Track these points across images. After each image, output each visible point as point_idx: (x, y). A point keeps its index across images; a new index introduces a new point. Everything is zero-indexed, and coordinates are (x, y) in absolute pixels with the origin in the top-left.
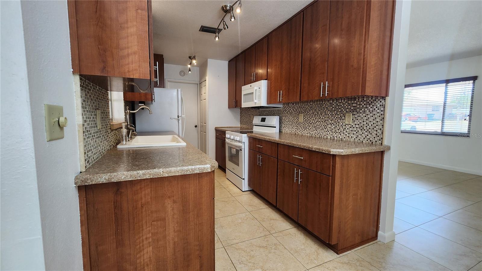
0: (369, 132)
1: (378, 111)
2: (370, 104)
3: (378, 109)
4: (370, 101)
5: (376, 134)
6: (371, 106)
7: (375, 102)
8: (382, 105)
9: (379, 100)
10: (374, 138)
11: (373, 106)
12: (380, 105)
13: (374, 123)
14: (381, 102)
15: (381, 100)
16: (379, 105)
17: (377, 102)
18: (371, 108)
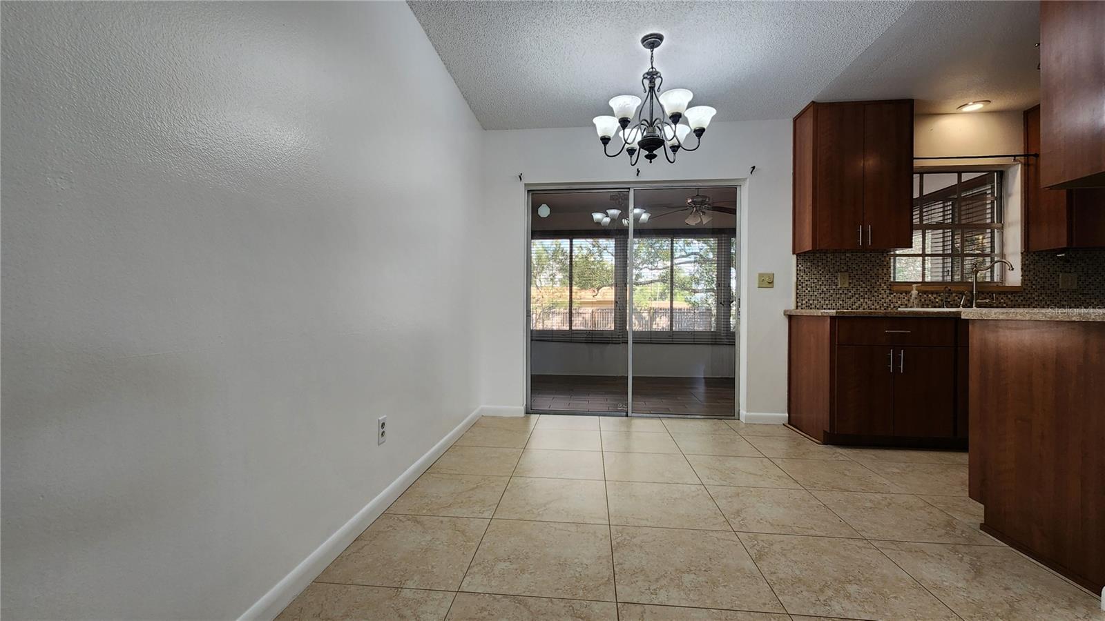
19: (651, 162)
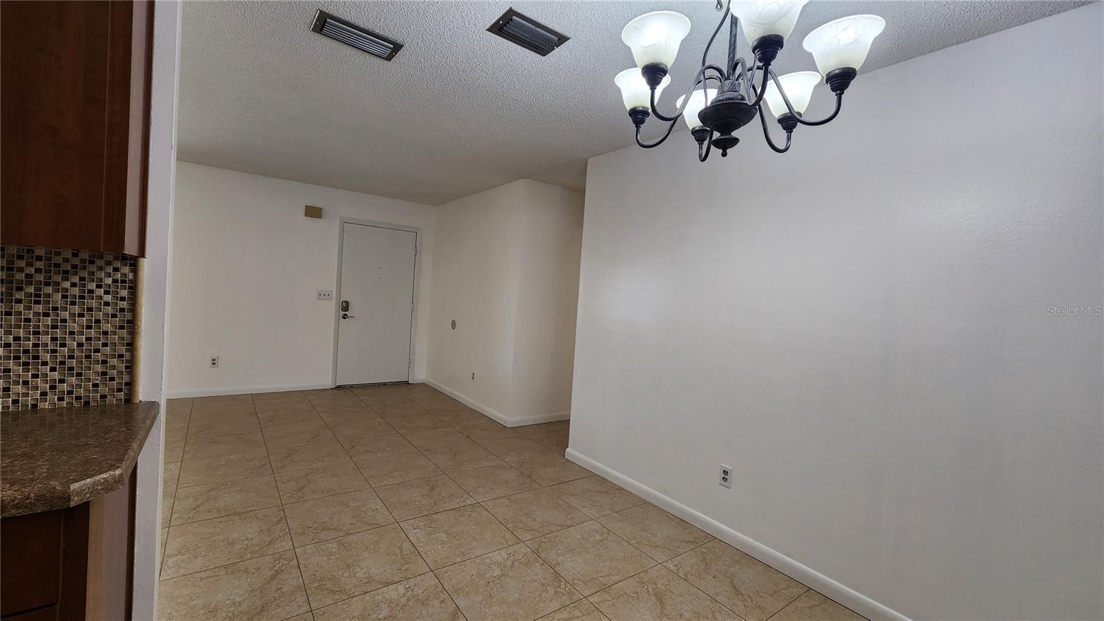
0: (71, 369)
1: (108, 298)
2: (66, 272)
3: (107, 293)
4: (66, 260)
5: (104, 374)
6: (76, 279)
7: (93, 268)
8: (123, 282)
9: (109, 263)
10: (95, 385)
11: (82, 279)
12: (115, 281)
13: (88, 339)
14: (116, 270)
15: (118, 264)
16: (109, 281)
17: (101, 269)
18: (74, 285)
19: (724, 155)
